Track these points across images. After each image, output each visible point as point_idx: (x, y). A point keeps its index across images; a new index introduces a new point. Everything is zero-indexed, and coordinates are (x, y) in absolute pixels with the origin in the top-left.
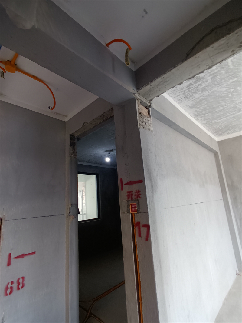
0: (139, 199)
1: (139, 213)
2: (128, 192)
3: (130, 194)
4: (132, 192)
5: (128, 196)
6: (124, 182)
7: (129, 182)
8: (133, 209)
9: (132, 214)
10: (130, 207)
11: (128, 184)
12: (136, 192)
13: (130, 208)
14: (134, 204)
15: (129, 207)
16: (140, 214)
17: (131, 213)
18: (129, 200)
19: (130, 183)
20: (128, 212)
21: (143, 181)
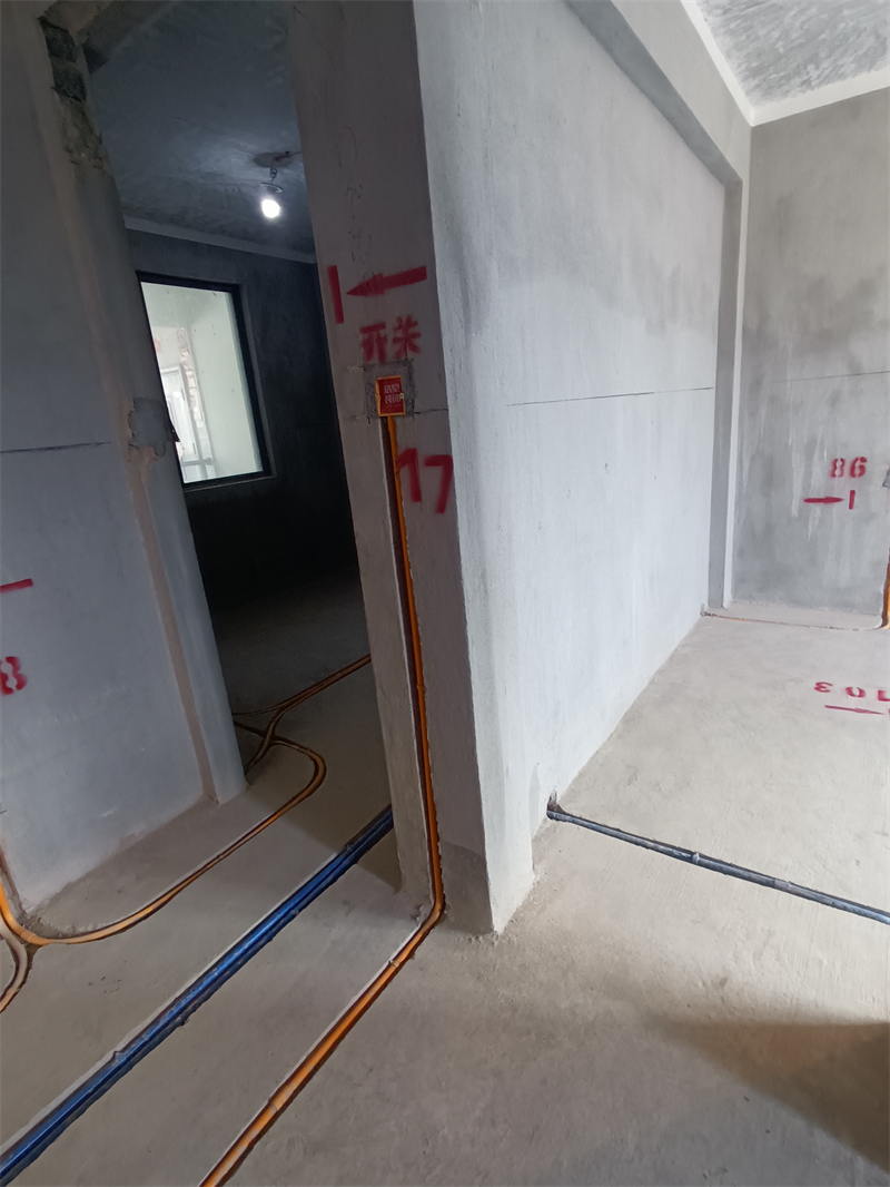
0: (410, 355)
1: (411, 413)
2: (365, 330)
3: (373, 340)
4: (383, 326)
5: (368, 347)
6: (347, 284)
7: (368, 283)
8: (389, 399)
9: (384, 420)
10: (378, 391)
11: (361, 290)
12: (400, 327)
13: (378, 398)
14: (391, 381)
15: (374, 393)
16: (416, 416)
17: (382, 418)
18: (371, 362)
19: (371, 287)
20: (371, 415)
21: (428, 271)
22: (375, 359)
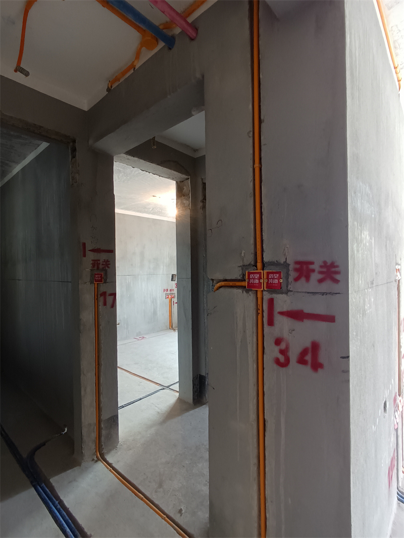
0: (107, 268)
1: (105, 282)
2: (93, 260)
3: (95, 263)
4: (99, 260)
5: (93, 265)
7: (95, 249)
11: (93, 251)
12: (104, 262)
15: (93, 277)
22: (96, 268)
